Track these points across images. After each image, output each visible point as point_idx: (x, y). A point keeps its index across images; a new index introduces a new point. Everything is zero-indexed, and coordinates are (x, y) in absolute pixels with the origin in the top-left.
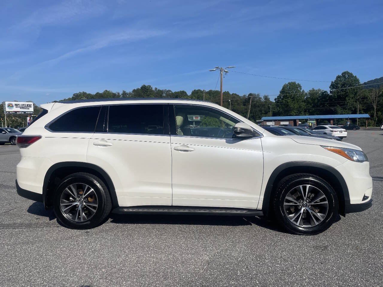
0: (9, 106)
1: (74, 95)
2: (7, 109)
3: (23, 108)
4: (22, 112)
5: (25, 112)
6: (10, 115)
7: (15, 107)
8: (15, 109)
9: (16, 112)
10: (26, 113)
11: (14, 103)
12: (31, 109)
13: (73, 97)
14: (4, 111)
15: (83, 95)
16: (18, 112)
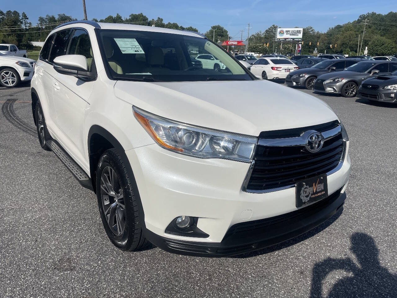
0: (280, 33)
1: (360, 17)
2: (279, 36)
3: (293, 34)
4: (291, 39)
5: (293, 39)
6: (279, 42)
7: (285, 33)
8: (285, 36)
9: (286, 39)
10: (295, 39)
11: (285, 30)
12: (300, 36)
13: (358, 20)
14: (276, 38)
15: (371, 16)
16: (288, 39)
